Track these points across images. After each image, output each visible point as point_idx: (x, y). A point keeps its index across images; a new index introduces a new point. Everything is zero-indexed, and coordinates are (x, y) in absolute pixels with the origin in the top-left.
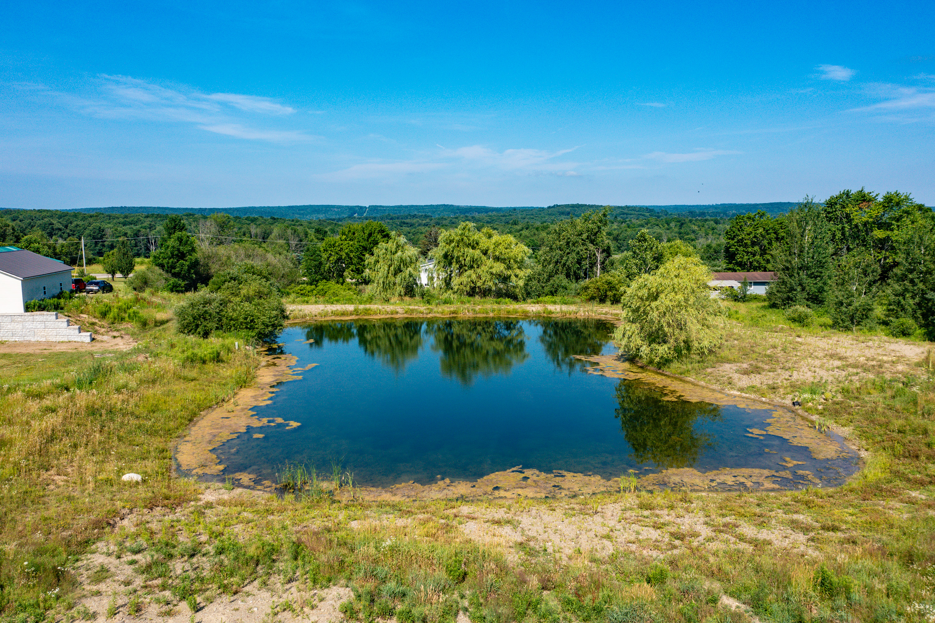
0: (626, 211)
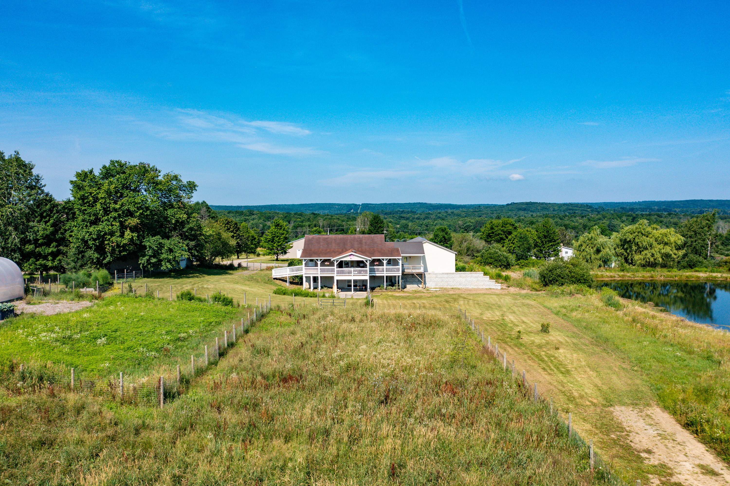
0: (570, 208)
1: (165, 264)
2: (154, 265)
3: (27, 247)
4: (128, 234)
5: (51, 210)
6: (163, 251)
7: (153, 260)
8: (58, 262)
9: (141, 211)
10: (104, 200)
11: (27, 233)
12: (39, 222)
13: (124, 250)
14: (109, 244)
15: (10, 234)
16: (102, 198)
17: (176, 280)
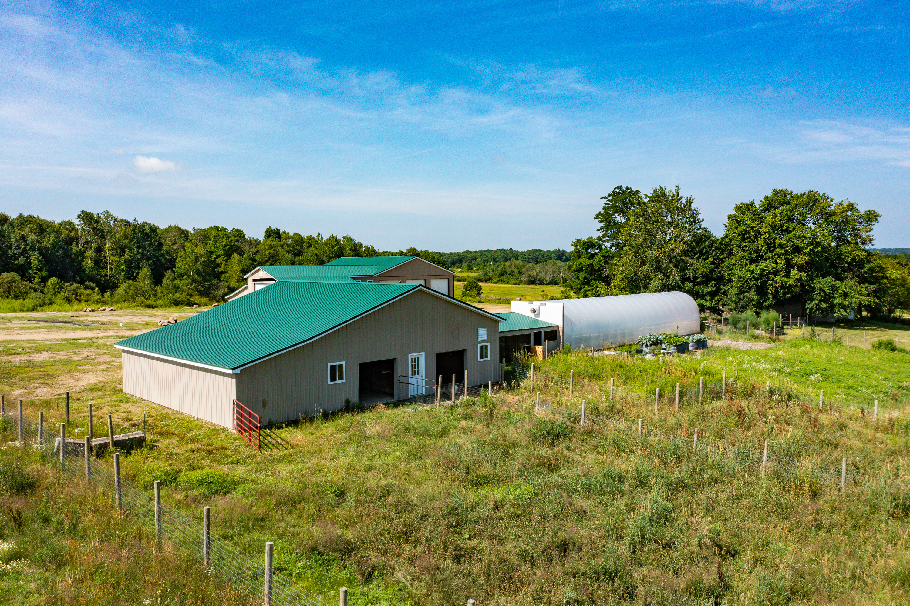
1: (839, 311)
2: (823, 311)
3: (686, 285)
4: (795, 274)
5: (710, 247)
6: (836, 295)
7: (824, 306)
8: (717, 302)
9: (811, 247)
10: (767, 235)
11: (687, 271)
12: (698, 259)
13: (790, 292)
14: (772, 285)
15: (671, 272)
16: (765, 232)
17: (851, 331)
